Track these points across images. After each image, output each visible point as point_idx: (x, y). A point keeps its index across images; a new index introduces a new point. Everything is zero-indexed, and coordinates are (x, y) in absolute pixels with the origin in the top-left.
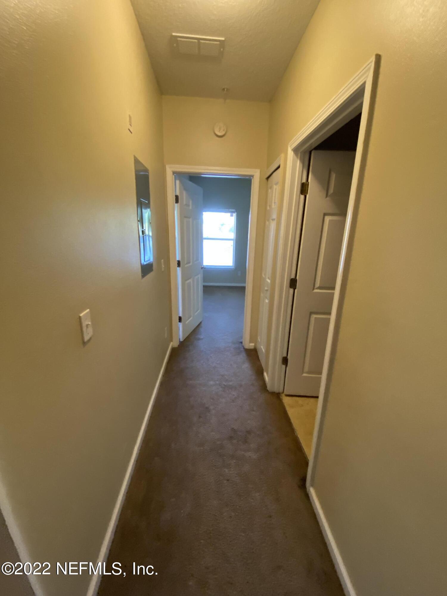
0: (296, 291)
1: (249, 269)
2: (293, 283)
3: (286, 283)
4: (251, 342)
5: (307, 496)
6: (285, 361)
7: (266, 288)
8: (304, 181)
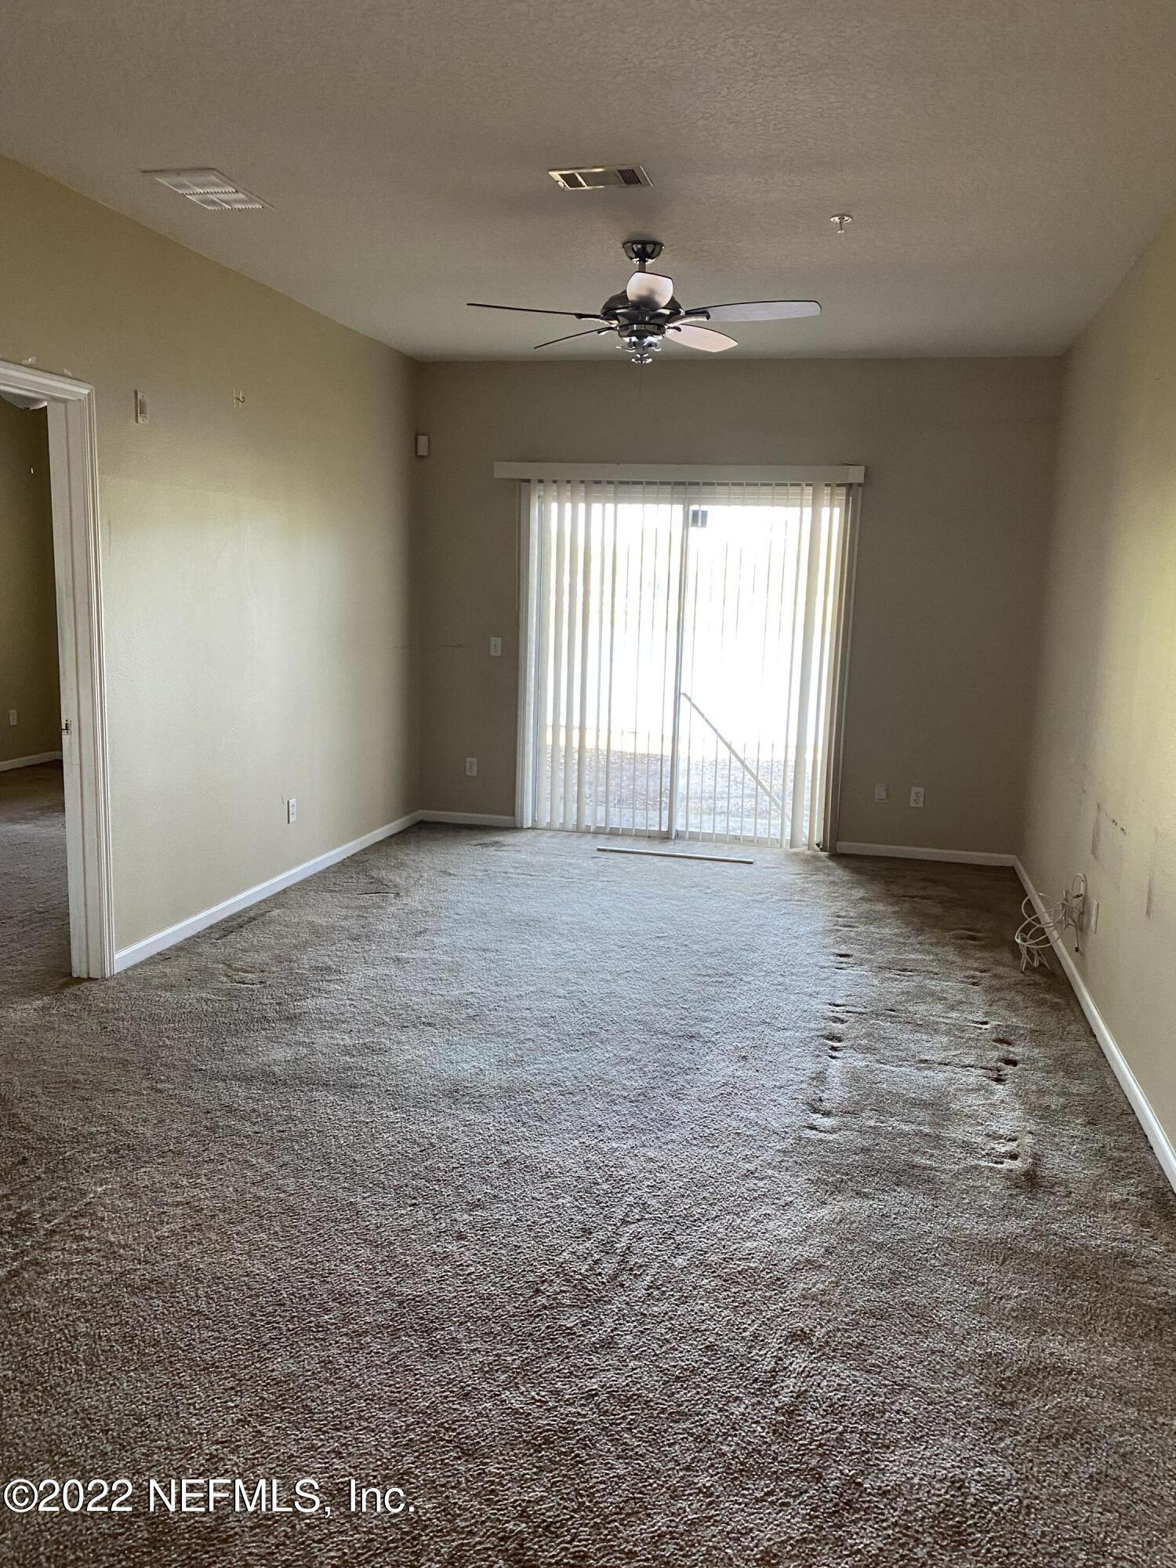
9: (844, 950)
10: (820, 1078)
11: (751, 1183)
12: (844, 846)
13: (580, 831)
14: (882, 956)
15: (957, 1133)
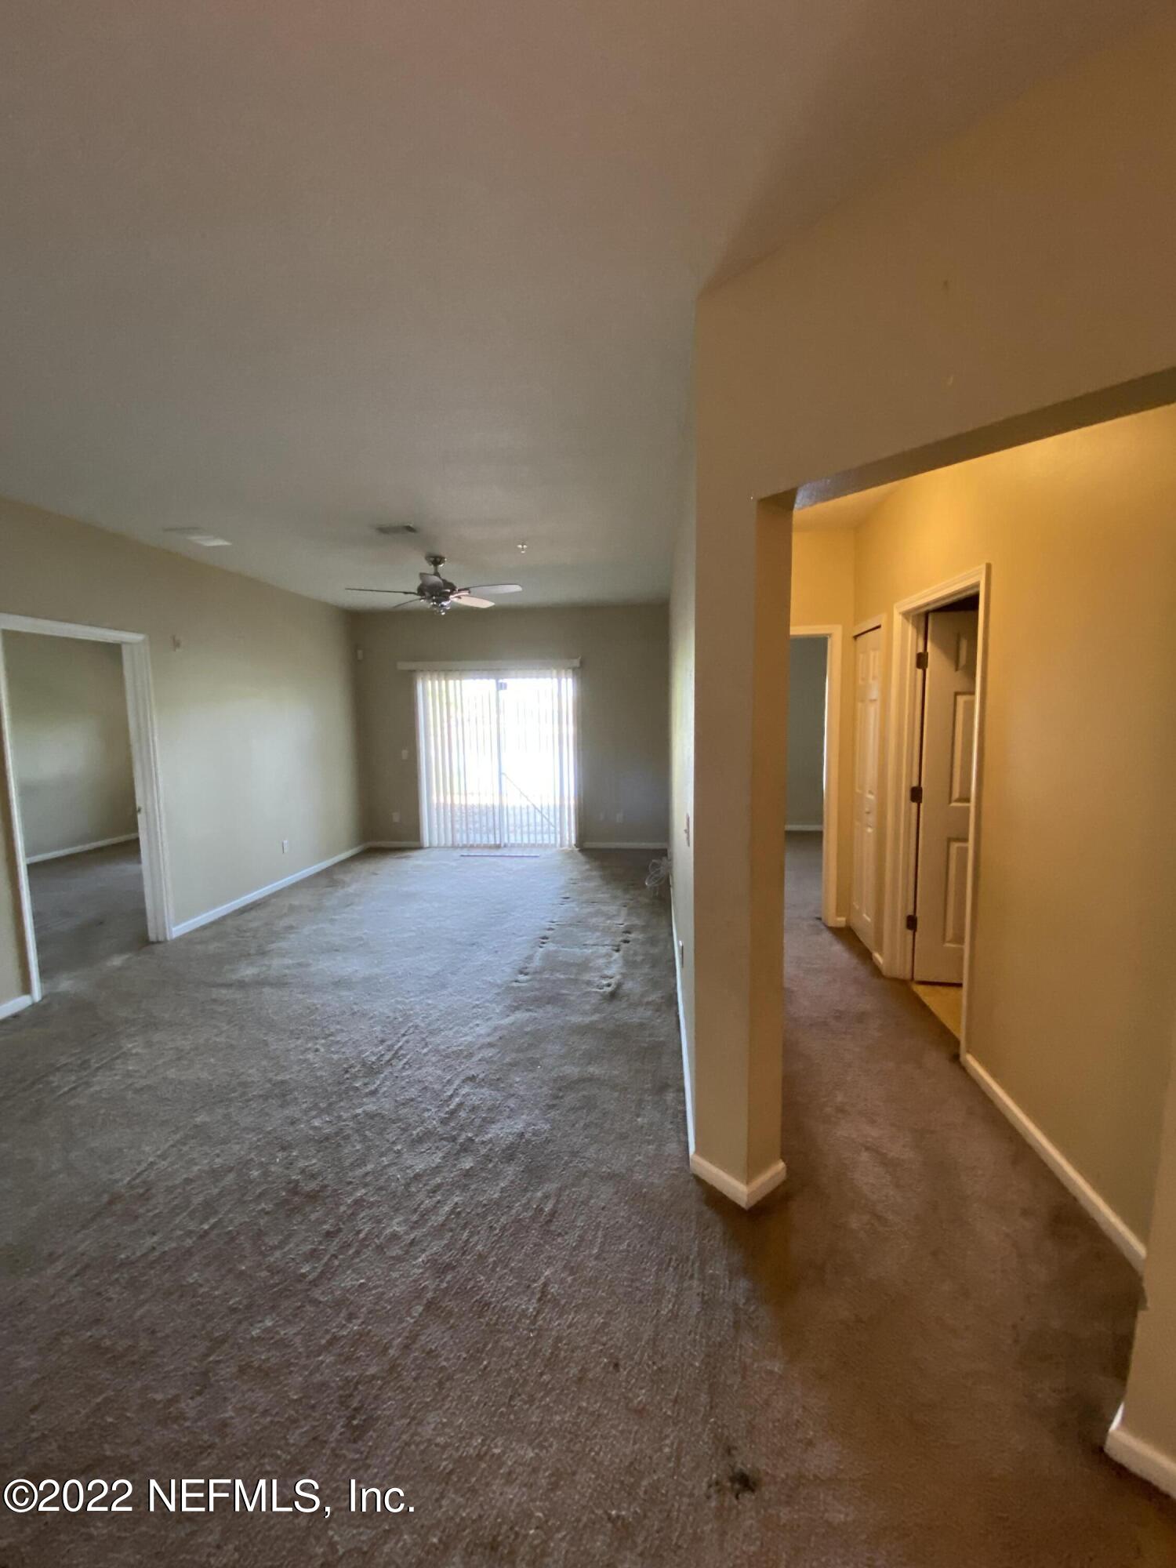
0: (922, 805)
1: (828, 795)
2: (916, 794)
3: (905, 794)
4: (839, 913)
5: (964, 1069)
6: (912, 922)
7: (867, 809)
8: (921, 650)
9: (567, 895)
10: (530, 958)
11: (475, 1010)
12: (588, 845)
13: (454, 847)
14: (585, 897)
15: (586, 977)
